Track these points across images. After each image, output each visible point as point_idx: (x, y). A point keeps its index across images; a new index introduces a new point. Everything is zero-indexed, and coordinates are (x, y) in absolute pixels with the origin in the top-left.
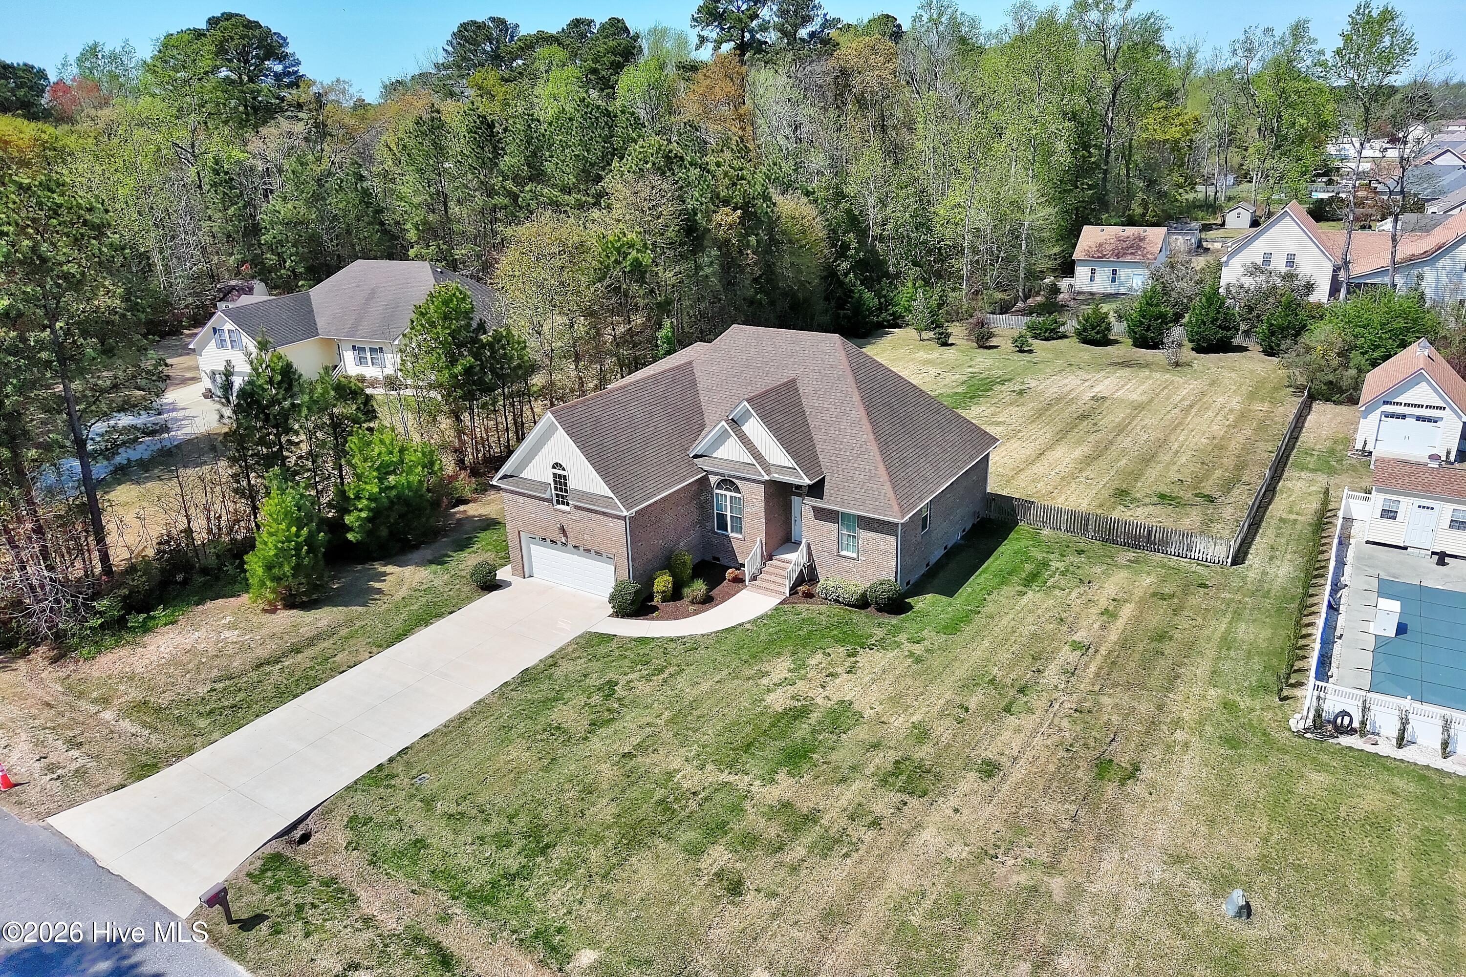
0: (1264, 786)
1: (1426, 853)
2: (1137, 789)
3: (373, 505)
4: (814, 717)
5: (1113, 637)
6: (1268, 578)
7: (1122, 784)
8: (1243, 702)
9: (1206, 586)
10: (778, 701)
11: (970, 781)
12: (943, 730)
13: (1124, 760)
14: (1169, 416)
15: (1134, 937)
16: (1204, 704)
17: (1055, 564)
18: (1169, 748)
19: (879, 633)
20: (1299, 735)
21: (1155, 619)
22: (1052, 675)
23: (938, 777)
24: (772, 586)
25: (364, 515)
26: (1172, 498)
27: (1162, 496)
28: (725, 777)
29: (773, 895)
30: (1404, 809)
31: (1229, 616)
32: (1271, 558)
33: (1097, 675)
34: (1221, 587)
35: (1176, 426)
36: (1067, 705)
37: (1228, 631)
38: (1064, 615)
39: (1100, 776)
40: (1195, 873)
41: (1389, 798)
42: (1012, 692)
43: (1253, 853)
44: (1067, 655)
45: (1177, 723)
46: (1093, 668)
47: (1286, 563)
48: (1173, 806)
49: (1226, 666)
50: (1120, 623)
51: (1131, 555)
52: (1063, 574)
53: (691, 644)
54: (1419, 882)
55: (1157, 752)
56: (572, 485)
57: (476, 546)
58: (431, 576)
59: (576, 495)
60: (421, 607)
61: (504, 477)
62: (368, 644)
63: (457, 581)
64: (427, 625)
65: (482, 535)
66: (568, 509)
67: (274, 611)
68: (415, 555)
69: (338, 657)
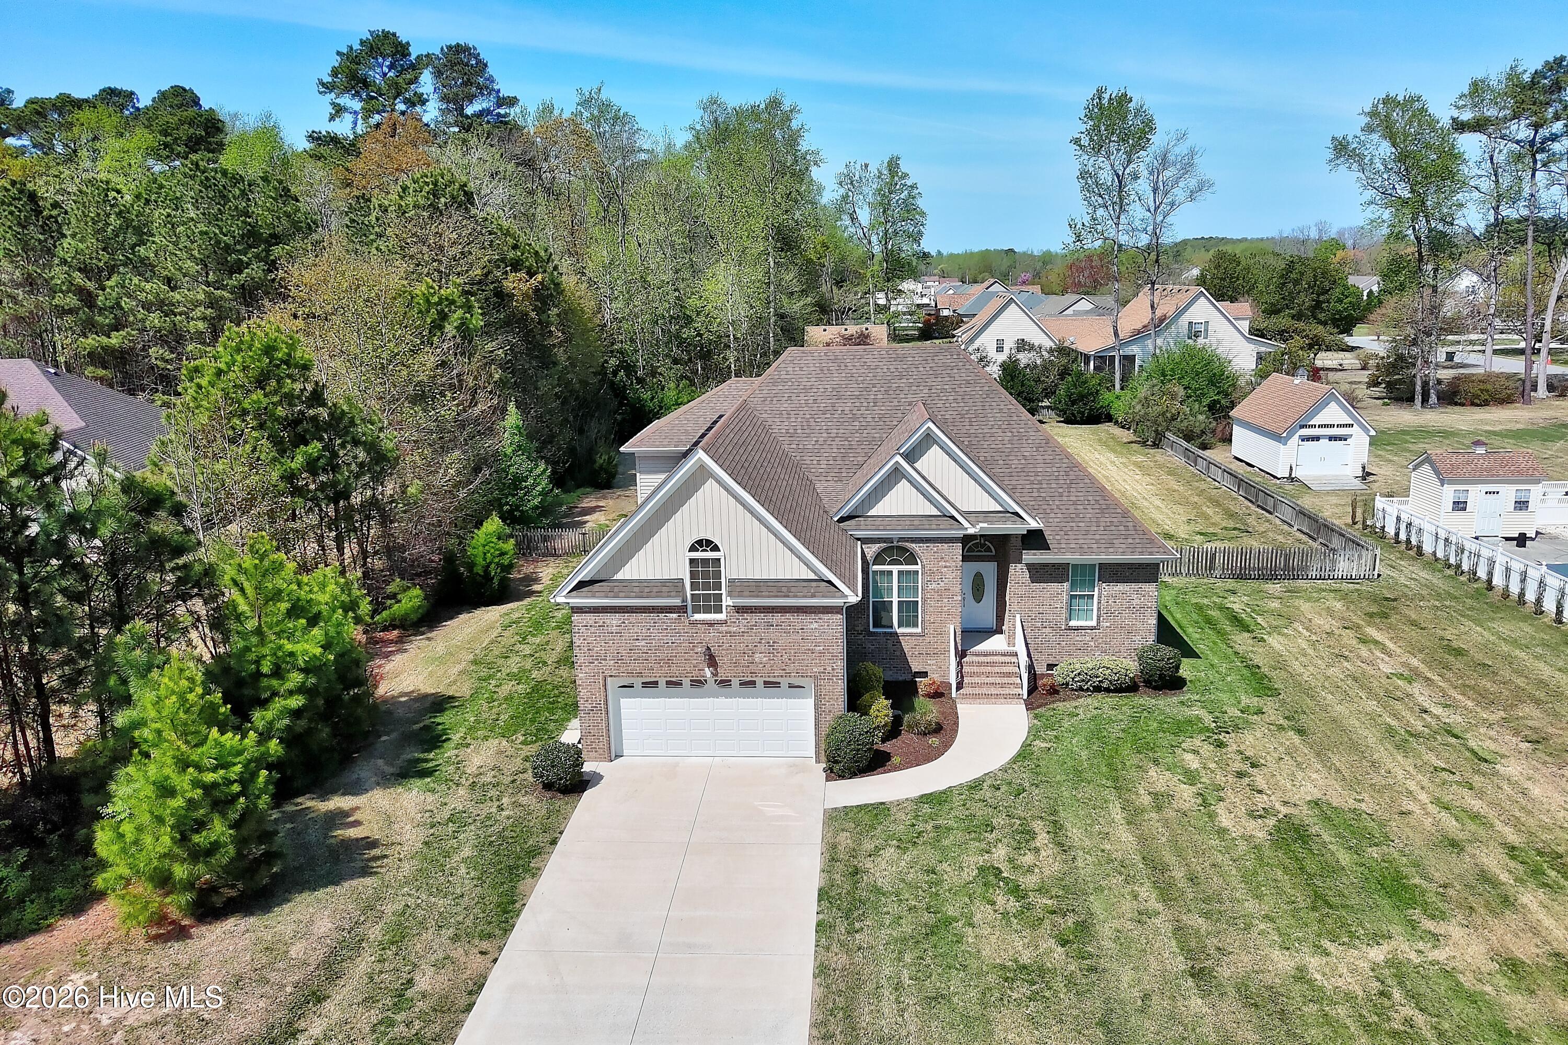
3: (312, 680)
4: (1321, 832)
5: (1414, 662)
10: (1240, 823)
17: (1235, 607)
21: (1414, 636)
24: (993, 691)
25: (296, 702)
37: (1493, 633)
51: (1275, 586)
56: (729, 571)
57: (456, 737)
58: (430, 798)
59: (739, 586)
60: (481, 847)
61: (581, 585)
62: (455, 938)
63: (493, 793)
64: (535, 874)
65: (445, 719)
66: (721, 616)
67: (181, 933)
68: (363, 771)
69: (423, 982)
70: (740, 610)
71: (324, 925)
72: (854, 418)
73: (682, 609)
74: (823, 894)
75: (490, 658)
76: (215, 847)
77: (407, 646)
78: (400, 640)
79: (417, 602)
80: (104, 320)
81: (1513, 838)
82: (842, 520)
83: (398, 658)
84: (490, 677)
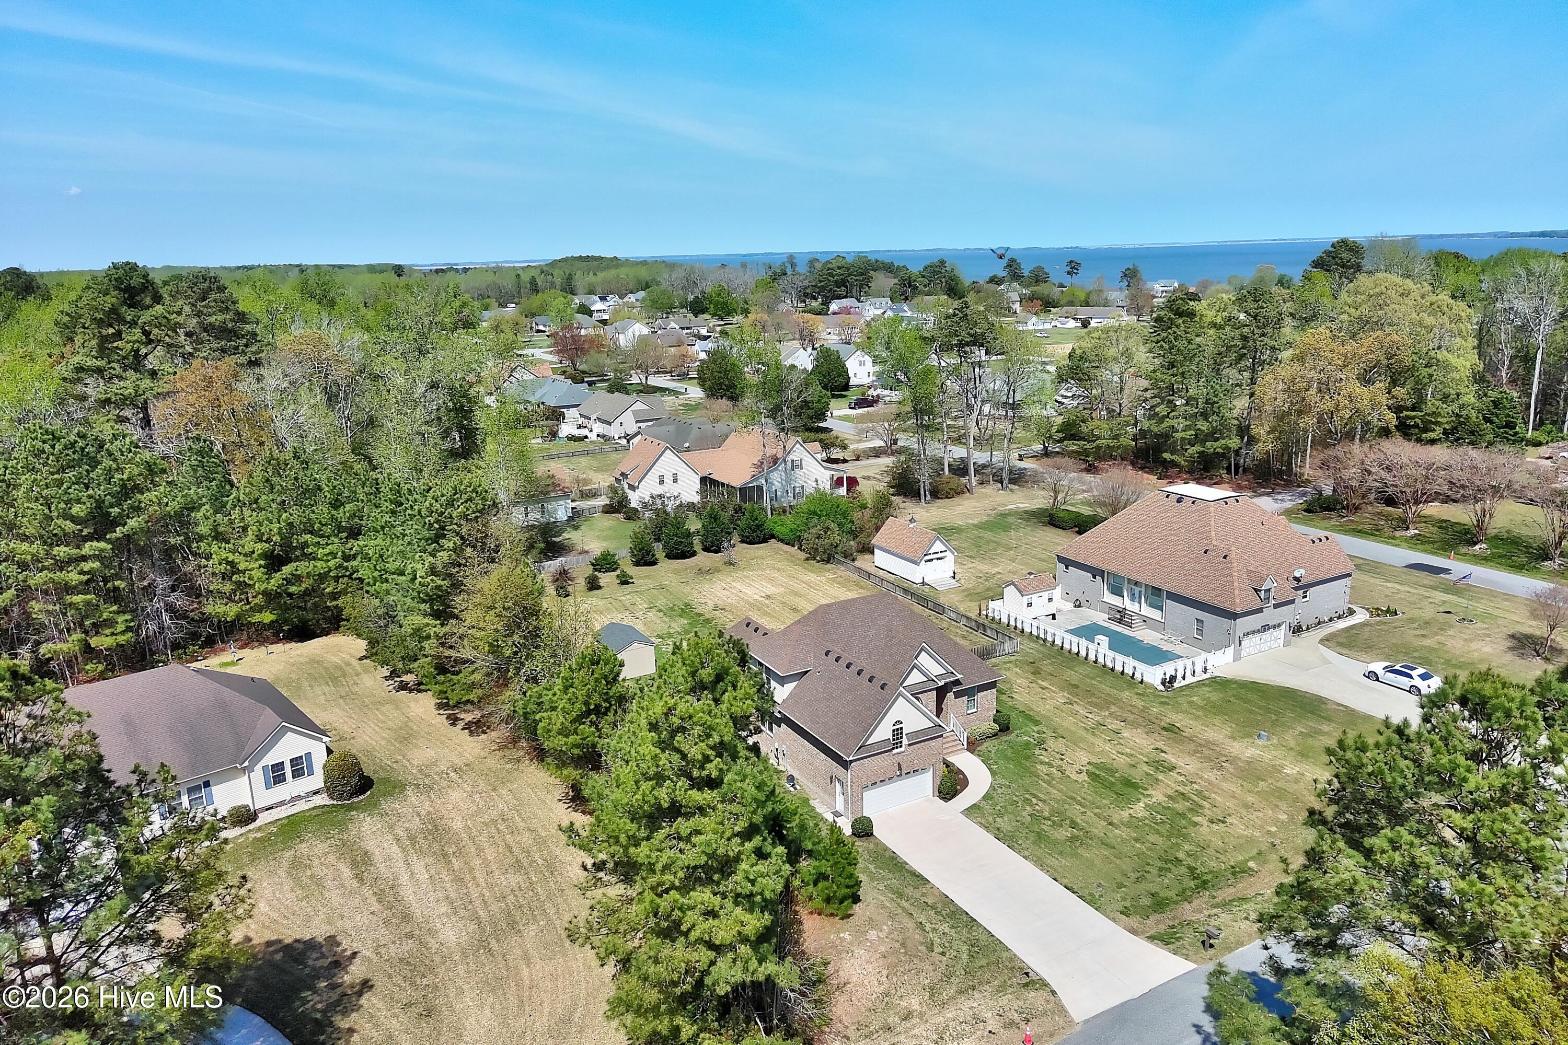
0: (1196, 709)
2: (1187, 730)
4: (1099, 773)
6: (1037, 650)
7: (1182, 731)
9: (1034, 662)
10: (1078, 777)
12: (1126, 750)
13: (1165, 724)
19: (1027, 738)
21: (1056, 681)
28: (1141, 805)
29: (1229, 815)
31: (1065, 668)
34: (1037, 660)
36: (1117, 722)
37: (1079, 674)
39: (1174, 733)
69: (929, 901)
70: (909, 745)
73: (890, 750)
81: (1145, 759)
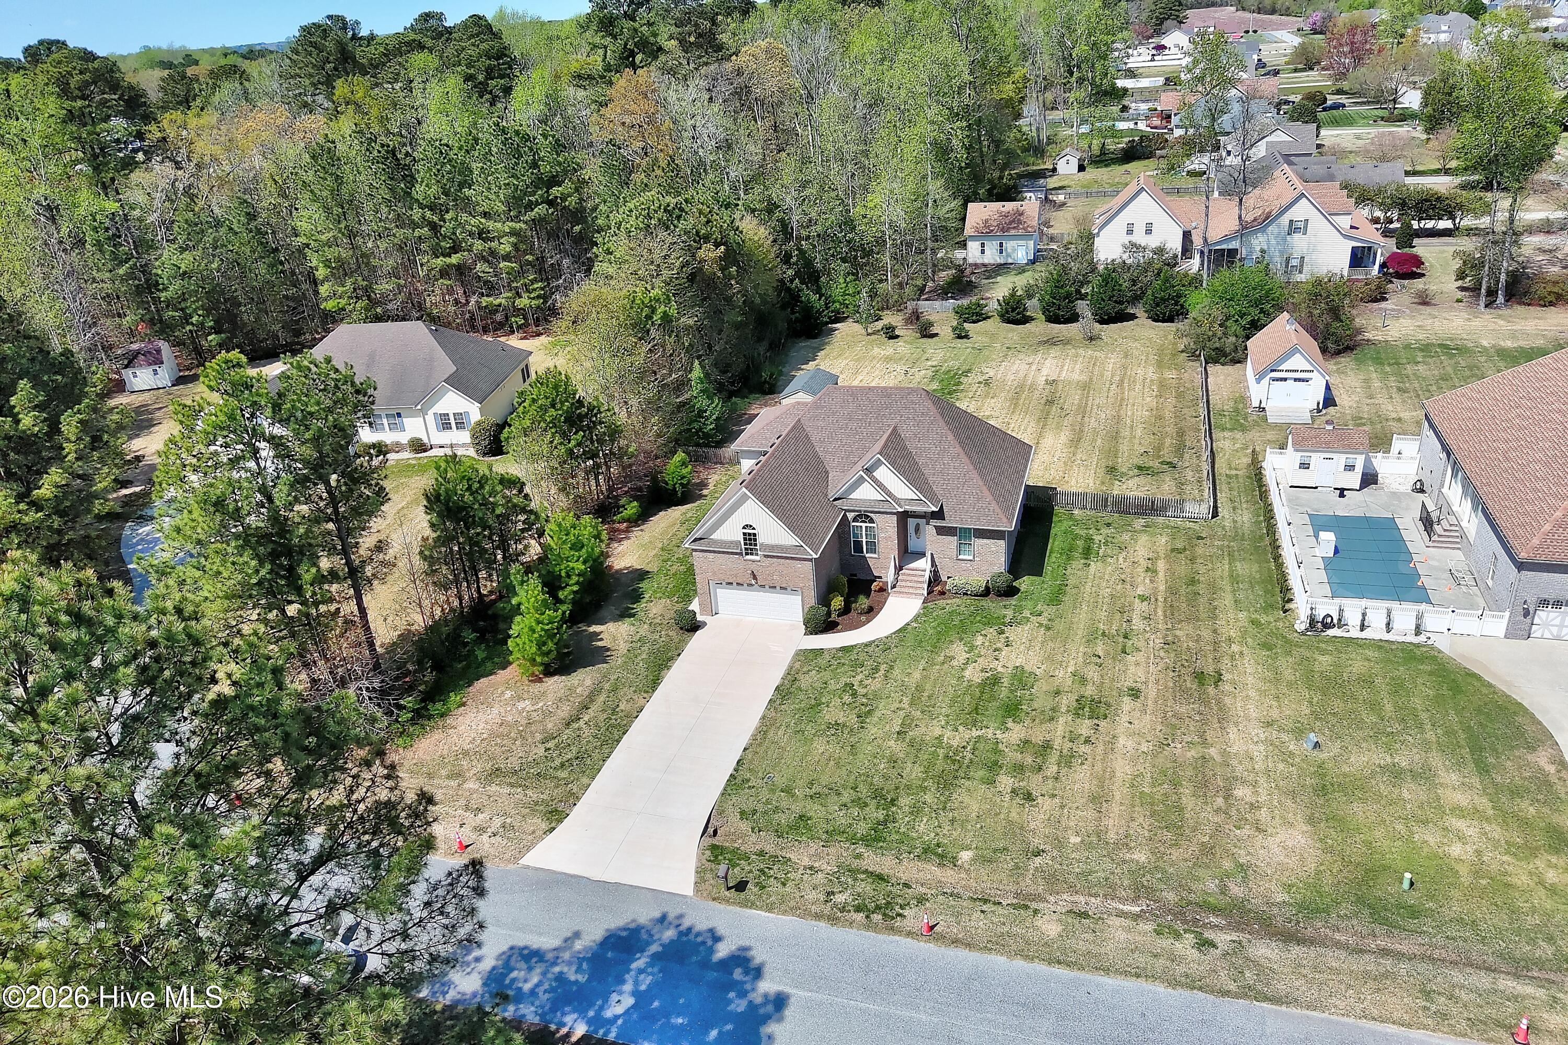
0: (1296, 670)
1: (1396, 692)
2: (1227, 687)
3: (581, 577)
4: (1006, 682)
5: (1162, 588)
6: (1239, 525)
7: (1217, 686)
8: (1263, 619)
9: (1202, 538)
10: (973, 674)
11: (1127, 703)
12: (1092, 673)
13: (1210, 669)
14: (1111, 394)
15: (1267, 772)
16: (1240, 624)
17: (1097, 538)
18: (1232, 657)
19: (1009, 613)
20: (1303, 633)
21: (1182, 569)
22: (1138, 623)
23: (1108, 705)
24: (911, 591)
26: (1148, 469)
27: (1140, 468)
28: (975, 733)
29: (1054, 796)
30: (1377, 669)
31: (1227, 558)
32: (1234, 509)
33: (1165, 616)
34: (1212, 537)
35: (1121, 402)
36: (1157, 641)
37: (1231, 571)
38: (1123, 577)
39: (1201, 684)
40: (1281, 729)
41: (1366, 663)
42: (1121, 639)
43: (1308, 712)
44: (1140, 607)
45: (1230, 640)
46: (1160, 613)
47: (1245, 512)
48: (1252, 693)
49: (1241, 596)
50: (1161, 575)
51: (1142, 521)
52: (1106, 544)
53: (884, 645)
54: (1398, 708)
55: (1226, 660)
56: (760, 540)
57: (647, 596)
58: (632, 628)
59: (765, 547)
60: (649, 654)
61: (696, 540)
62: (635, 692)
63: (659, 629)
64: (669, 668)
65: (643, 585)
66: (757, 558)
67: (540, 680)
68: (604, 613)
69: (622, 707)
70: (765, 556)
71: (588, 682)
72: (857, 433)
73: (741, 554)
74: (777, 688)
75: (670, 547)
76: (550, 651)
77: (631, 535)
78: (627, 531)
79: (634, 510)
80: (446, 244)
82: (835, 500)
83: (625, 542)
84: (669, 559)
